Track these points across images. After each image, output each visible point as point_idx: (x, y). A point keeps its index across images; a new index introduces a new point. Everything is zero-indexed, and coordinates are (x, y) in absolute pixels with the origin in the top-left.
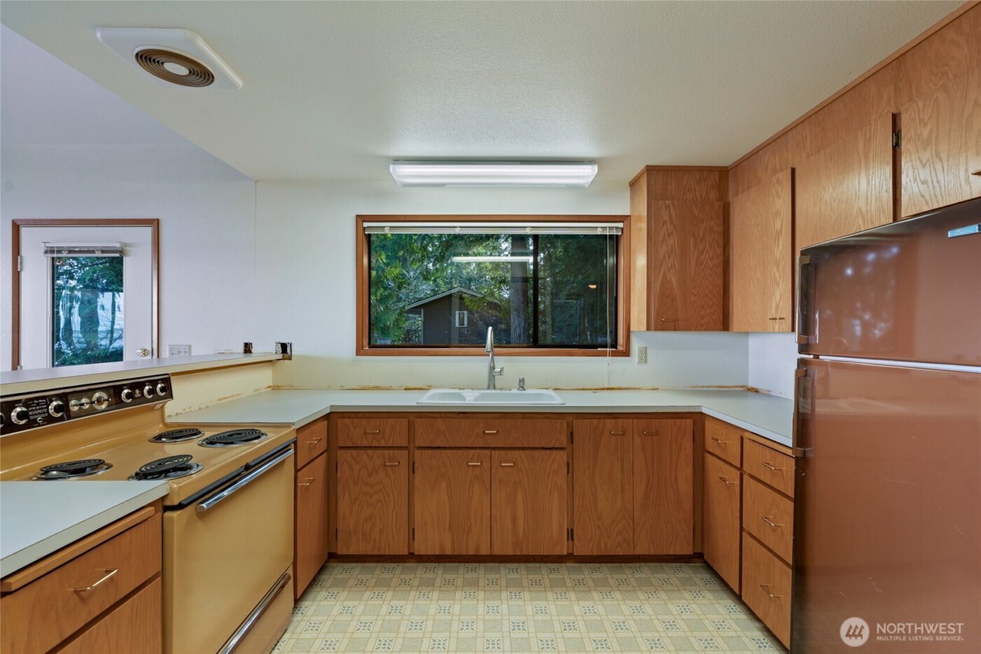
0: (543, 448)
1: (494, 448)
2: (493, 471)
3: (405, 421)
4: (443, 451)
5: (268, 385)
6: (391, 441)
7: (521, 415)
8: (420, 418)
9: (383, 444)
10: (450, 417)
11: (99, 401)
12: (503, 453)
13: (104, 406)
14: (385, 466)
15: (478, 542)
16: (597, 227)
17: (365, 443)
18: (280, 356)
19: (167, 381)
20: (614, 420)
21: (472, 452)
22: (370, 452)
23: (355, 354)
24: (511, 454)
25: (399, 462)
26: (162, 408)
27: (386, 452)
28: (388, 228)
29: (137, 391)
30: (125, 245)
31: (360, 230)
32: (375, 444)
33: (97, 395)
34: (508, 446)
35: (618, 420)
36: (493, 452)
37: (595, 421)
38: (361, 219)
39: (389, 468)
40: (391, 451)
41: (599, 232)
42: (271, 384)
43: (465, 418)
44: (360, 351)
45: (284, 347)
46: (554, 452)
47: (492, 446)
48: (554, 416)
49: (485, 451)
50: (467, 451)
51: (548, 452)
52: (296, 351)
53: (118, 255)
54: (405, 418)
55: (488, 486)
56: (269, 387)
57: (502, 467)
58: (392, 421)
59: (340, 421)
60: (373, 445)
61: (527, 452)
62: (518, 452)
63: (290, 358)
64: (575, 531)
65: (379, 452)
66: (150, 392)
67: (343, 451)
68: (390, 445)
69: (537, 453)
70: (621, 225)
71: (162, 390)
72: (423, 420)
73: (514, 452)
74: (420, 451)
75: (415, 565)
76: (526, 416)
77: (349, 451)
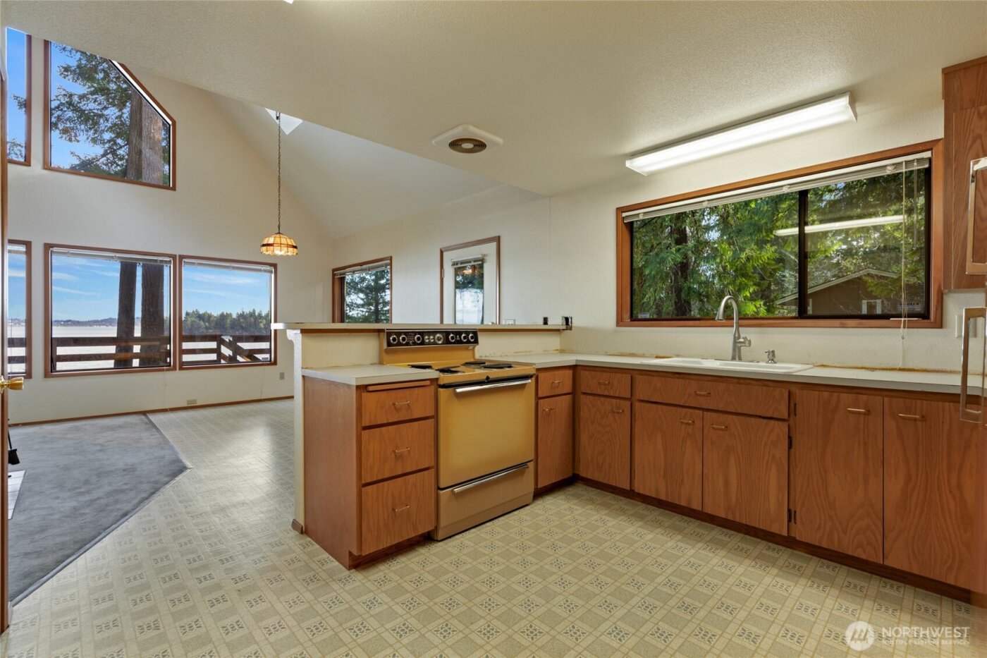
0: (760, 417)
1: (708, 410)
2: (705, 432)
3: (629, 376)
4: (659, 406)
5: (556, 348)
6: (618, 392)
7: (736, 381)
8: (641, 375)
9: (612, 394)
10: (666, 377)
11: (439, 339)
12: (714, 415)
13: (440, 342)
14: (613, 412)
15: (688, 495)
16: (886, 166)
17: (599, 392)
18: (564, 327)
19: (475, 333)
20: (854, 395)
21: (685, 410)
22: (603, 399)
23: (615, 325)
24: (722, 417)
25: (623, 411)
26: (474, 349)
27: (614, 401)
28: (641, 214)
29: (458, 336)
30: (485, 255)
31: (619, 219)
32: (606, 393)
33: (438, 335)
34: (720, 409)
35: (860, 396)
36: (705, 413)
37: (826, 395)
38: (620, 210)
39: (616, 414)
40: (618, 401)
41: (889, 171)
42: (559, 348)
43: (679, 378)
44: (620, 322)
45: (567, 319)
46: (772, 422)
47: (704, 407)
48: (772, 384)
49: (697, 411)
50: (679, 409)
51: (765, 421)
52: (576, 323)
53: (480, 262)
54: (628, 374)
55: (700, 444)
56: (557, 350)
57: (714, 428)
58: (619, 375)
59: (582, 372)
60: (605, 394)
61: (741, 418)
62: (730, 416)
63: (571, 329)
64: (797, 513)
65: (609, 400)
66: (465, 338)
67: (584, 396)
68: (617, 395)
69: (753, 420)
70: (927, 154)
71: (472, 338)
72: (643, 377)
73: (727, 416)
74: (640, 403)
75: (640, 503)
76: (742, 381)
77: (588, 397)
